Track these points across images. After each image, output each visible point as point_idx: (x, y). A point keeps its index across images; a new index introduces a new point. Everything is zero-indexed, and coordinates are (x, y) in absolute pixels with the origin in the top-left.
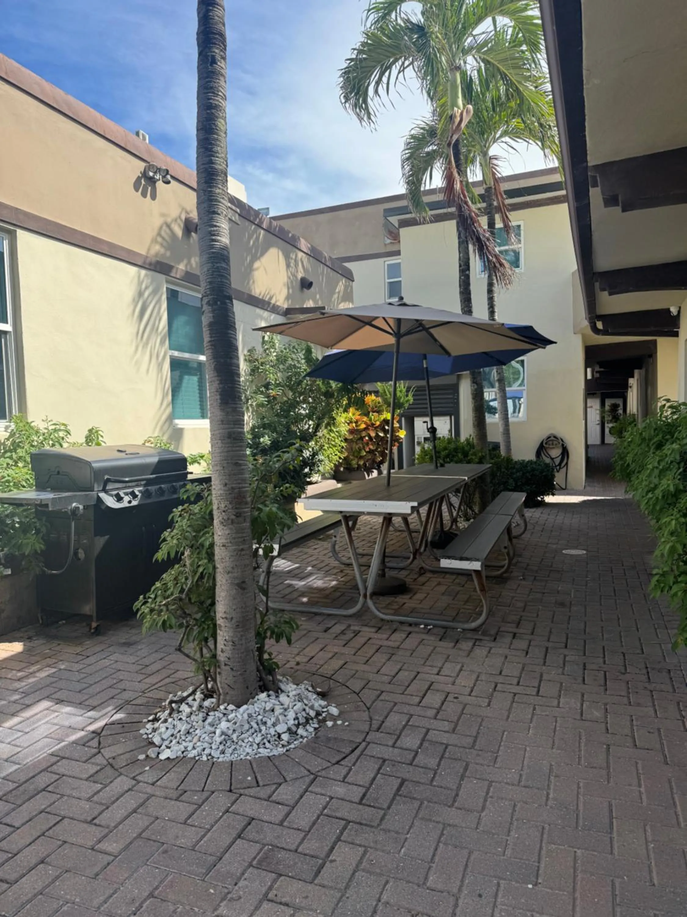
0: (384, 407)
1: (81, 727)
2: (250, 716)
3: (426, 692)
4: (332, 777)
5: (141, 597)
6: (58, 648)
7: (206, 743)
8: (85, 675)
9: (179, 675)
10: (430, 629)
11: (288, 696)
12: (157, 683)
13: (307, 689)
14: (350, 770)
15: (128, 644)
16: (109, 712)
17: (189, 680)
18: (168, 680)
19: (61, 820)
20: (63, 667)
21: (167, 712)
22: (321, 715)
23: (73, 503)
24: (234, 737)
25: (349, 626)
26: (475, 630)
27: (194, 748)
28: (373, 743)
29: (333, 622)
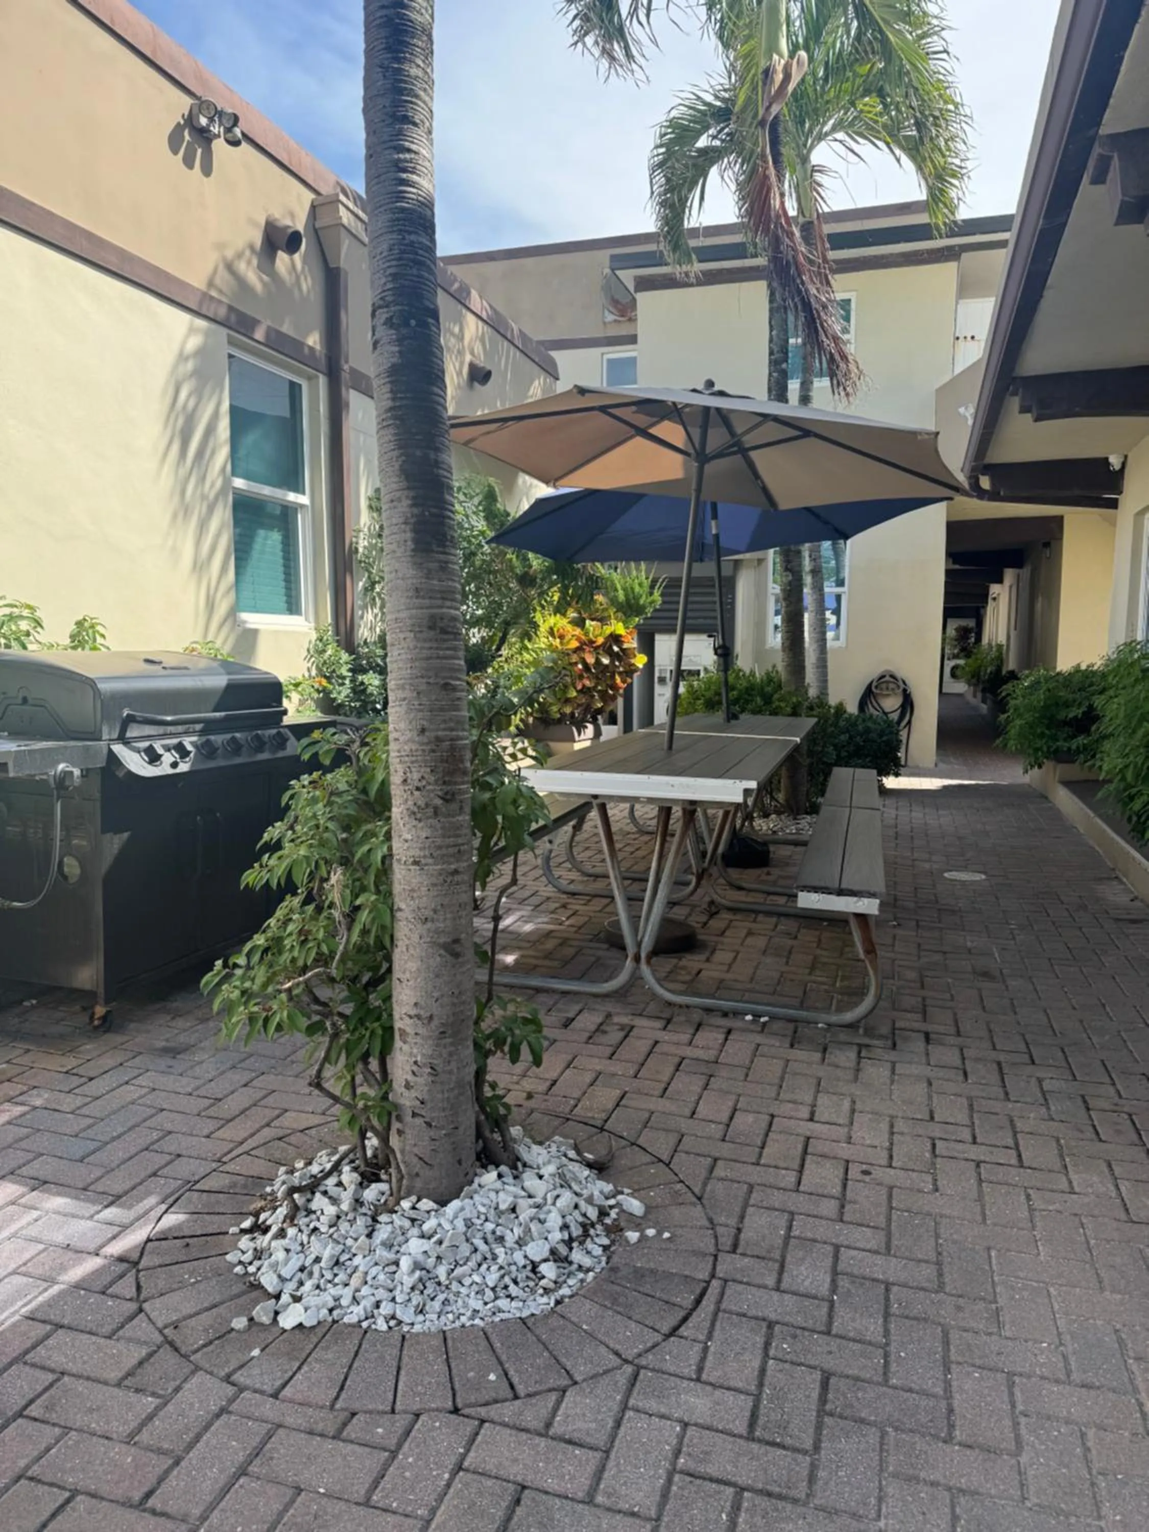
0: (612, 612)
1: (92, 1247)
2: (469, 1224)
3: (803, 1161)
4: (672, 1369)
5: (219, 963)
6: (26, 1060)
7: (381, 1290)
8: (91, 1121)
9: (290, 1121)
10: (765, 1024)
11: (541, 1177)
12: (246, 1140)
13: (565, 1155)
14: (706, 1350)
15: (173, 1052)
16: (151, 1209)
17: (313, 1132)
18: (267, 1133)
19: (68, 1501)
20: (38, 1102)
21: (282, 1211)
22: (608, 1215)
23: (59, 763)
24: (441, 1272)
25: (609, 1016)
26: (852, 1026)
27: (355, 1301)
28: (734, 1281)
29: (577, 1008)
